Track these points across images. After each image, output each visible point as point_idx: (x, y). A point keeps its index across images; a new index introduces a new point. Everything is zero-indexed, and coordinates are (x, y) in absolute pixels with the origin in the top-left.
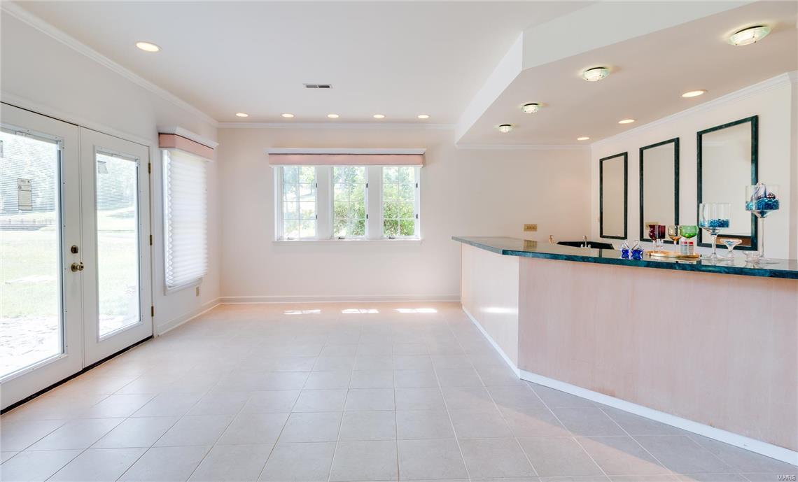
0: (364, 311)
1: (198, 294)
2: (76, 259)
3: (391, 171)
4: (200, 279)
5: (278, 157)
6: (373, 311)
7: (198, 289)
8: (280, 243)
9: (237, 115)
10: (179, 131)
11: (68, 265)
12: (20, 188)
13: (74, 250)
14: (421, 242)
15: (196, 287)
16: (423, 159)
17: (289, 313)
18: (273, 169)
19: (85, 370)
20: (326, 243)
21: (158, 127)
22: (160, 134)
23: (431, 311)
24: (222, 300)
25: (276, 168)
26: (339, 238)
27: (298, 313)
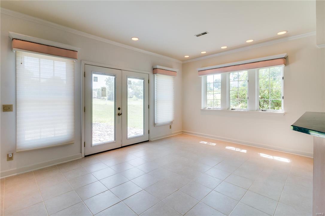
0: (238, 150)
1: (170, 128)
2: (120, 112)
3: (264, 72)
4: (172, 122)
5: (202, 72)
6: (244, 151)
7: (170, 126)
8: (204, 110)
9: (185, 57)
10: (158, 67)
11: (117, 113)
12: (102, 90)
13: (119, 109)
14: (284, 114)
15: (170, 125)
16: (286, 60)
17: (202, 142)
18: (201, 77)
19: (122, 147)
20: (227, 111)
21: (152, 67)
22: (153, 69)
23: (285, 160)
24: (183, 132)
25: (203, 77)
26: (232, 109)
27: (206, 143)
